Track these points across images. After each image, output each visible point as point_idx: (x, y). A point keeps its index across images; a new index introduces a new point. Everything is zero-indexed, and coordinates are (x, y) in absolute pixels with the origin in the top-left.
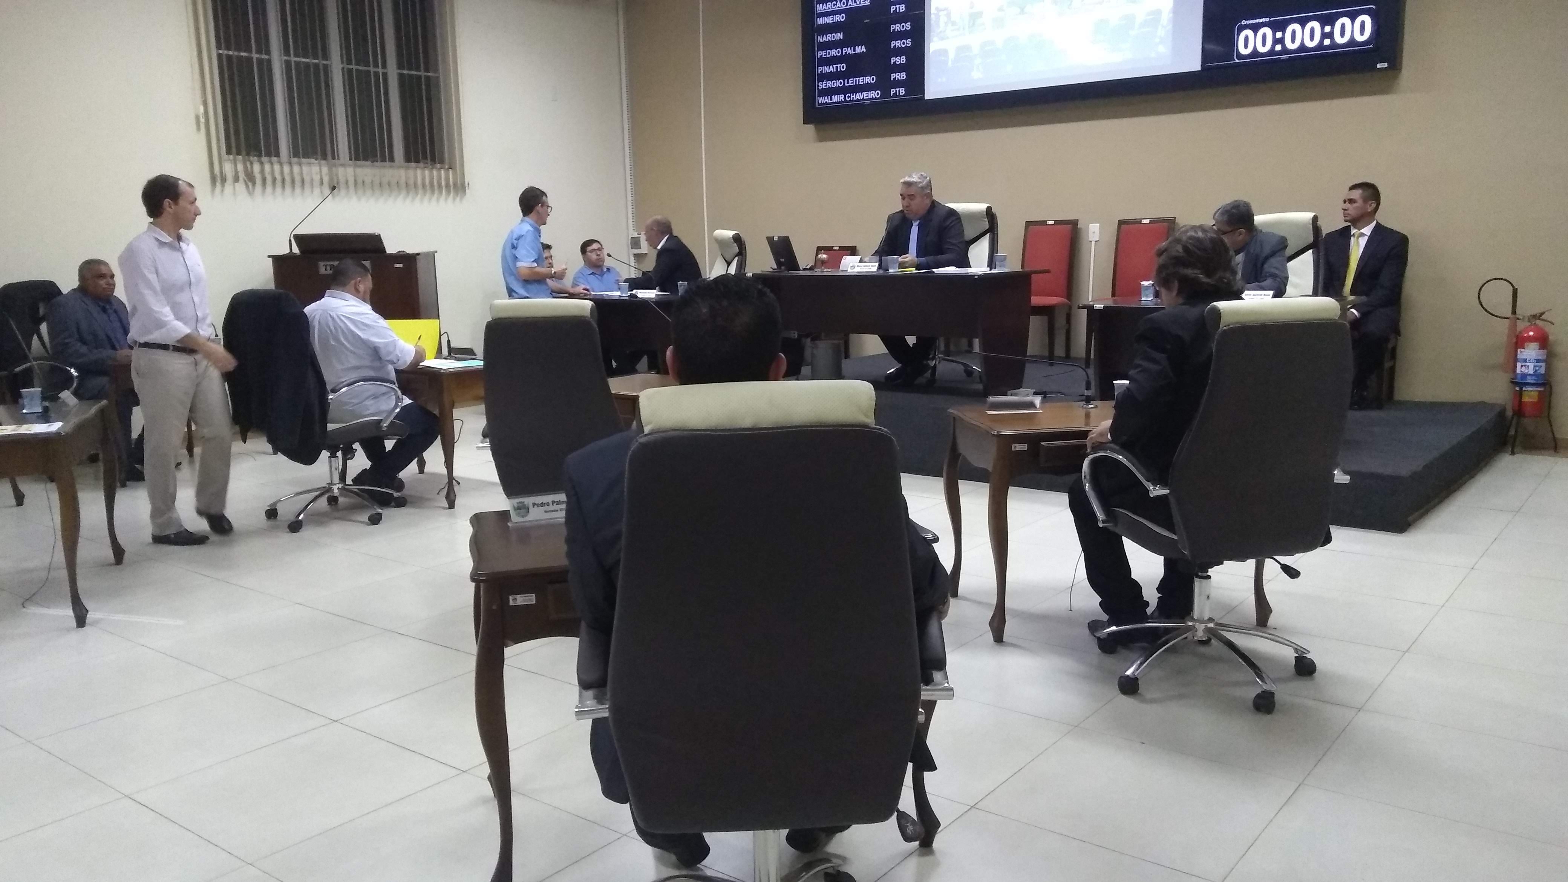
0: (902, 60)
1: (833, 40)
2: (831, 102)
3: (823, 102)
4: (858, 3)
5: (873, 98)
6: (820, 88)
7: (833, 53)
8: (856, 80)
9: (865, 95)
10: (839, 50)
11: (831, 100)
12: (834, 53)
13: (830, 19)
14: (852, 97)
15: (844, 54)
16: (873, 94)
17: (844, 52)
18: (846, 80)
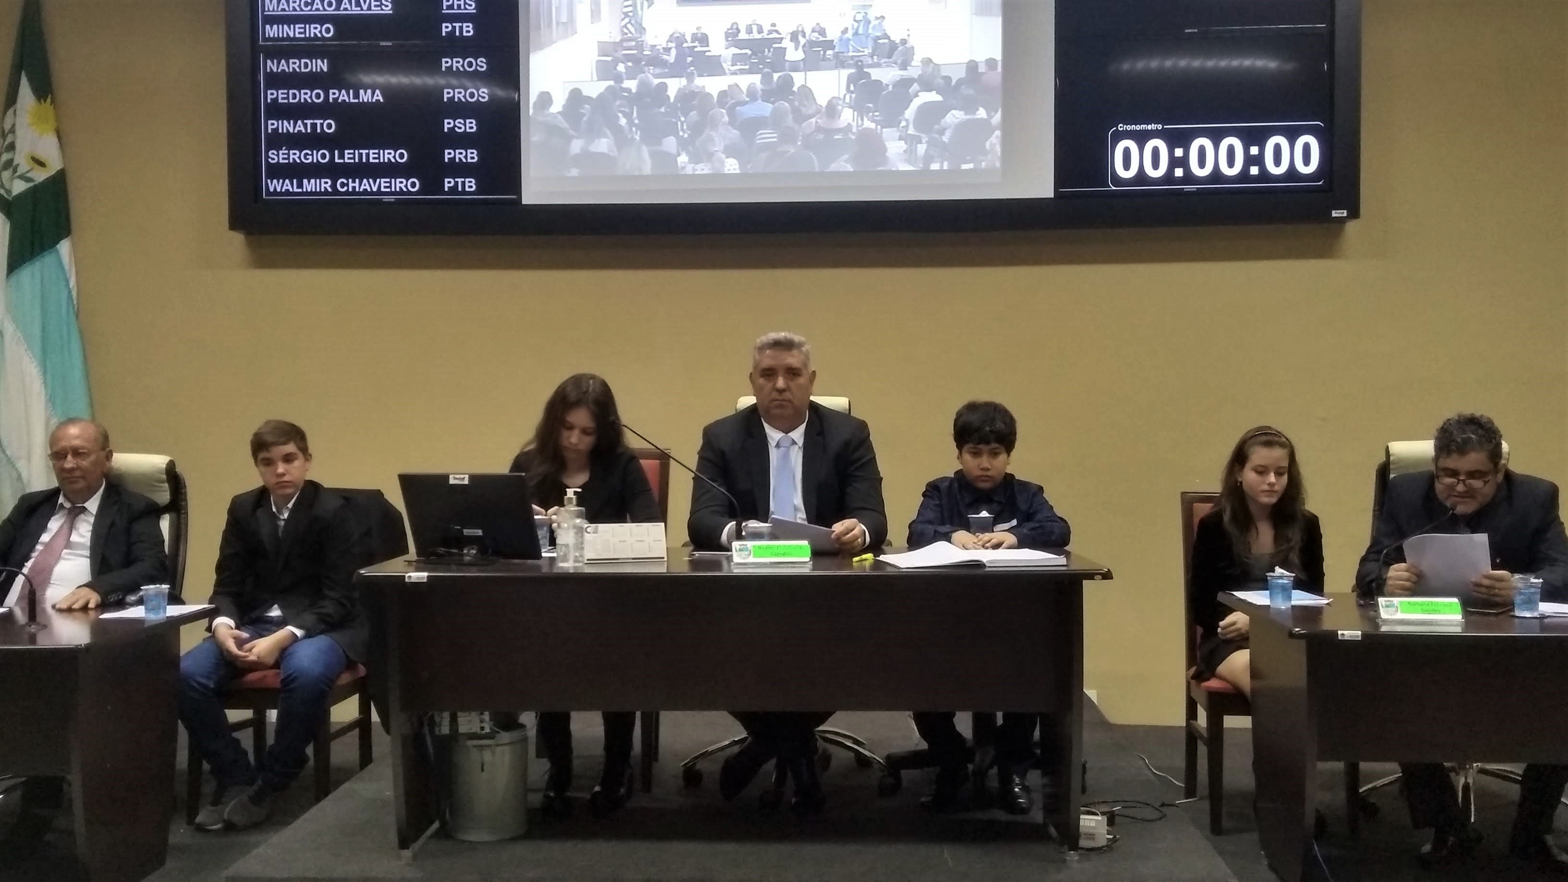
0: (470, 126)
1: (303, 70)
2: (300, 190)
3: (279, 190)
4: (365, 7)
5: (401, 192)
6: (270, 160)
7: (303, 96)
8: (361, 155)
9: (383, 185)
10: (320, 91)
11: (300, 185)
12: (305, 95)
13: (297, 30)
14: (351, 185)
15: (331, 101)
16: (400, 184)
17: (331, 97)
18: (336, 152)
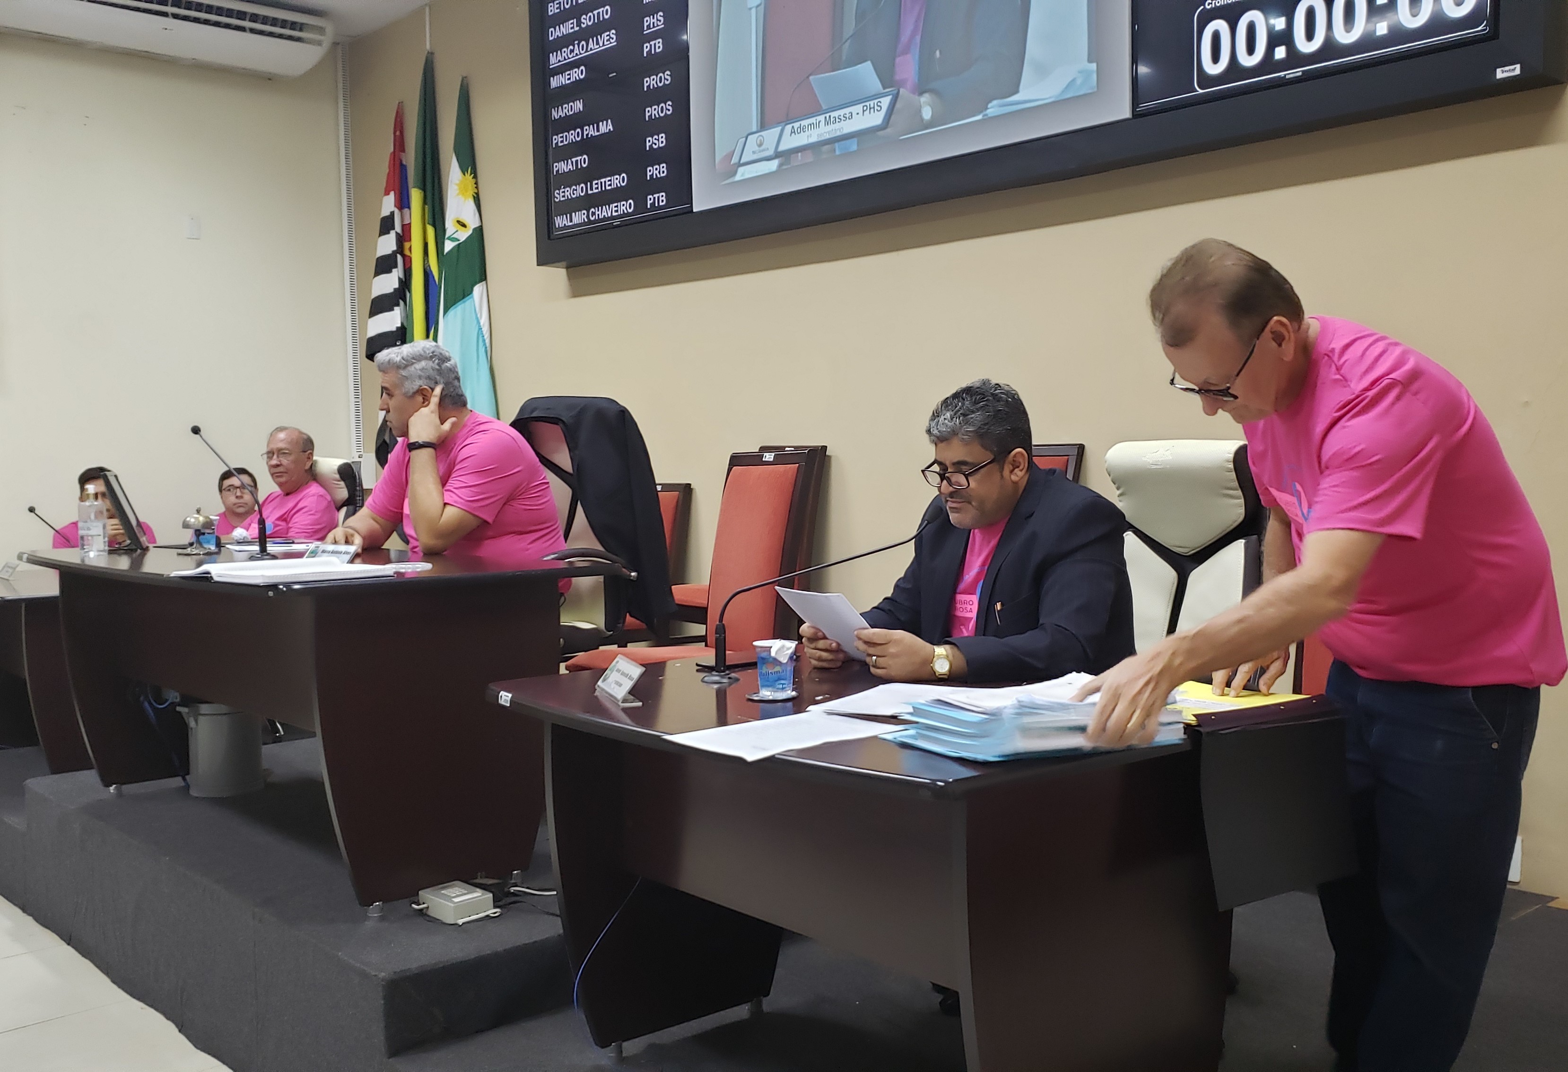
0: (661, 141)
1: (570, 113)
2: (571, 224)
3: (561, 226)
4: (601, 43)
5: (624, 214)
6: (556, 199)
7: (571, 137)
8: (601, 183)
9: (614, 209)
10: (579, 130)
11: (571, 219)
13: (567, 77)
14: (597, 213)
15: (585, 137)
16: (624, 207)
17: (585, 133)
18: (589, 184)
